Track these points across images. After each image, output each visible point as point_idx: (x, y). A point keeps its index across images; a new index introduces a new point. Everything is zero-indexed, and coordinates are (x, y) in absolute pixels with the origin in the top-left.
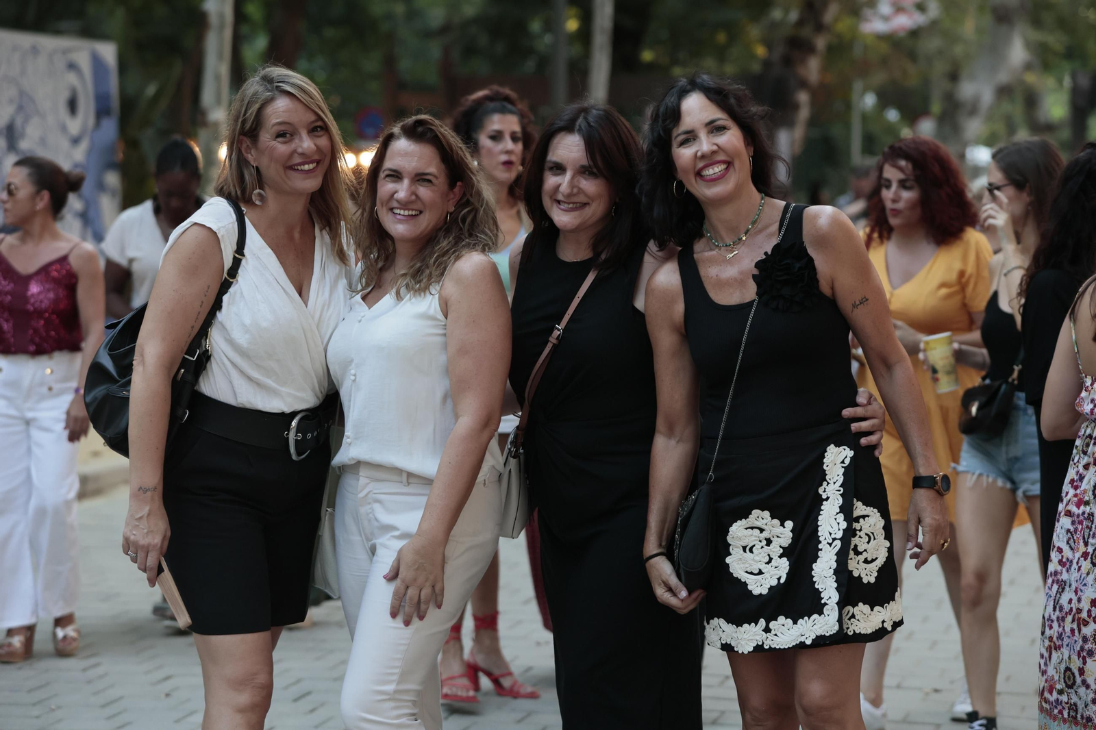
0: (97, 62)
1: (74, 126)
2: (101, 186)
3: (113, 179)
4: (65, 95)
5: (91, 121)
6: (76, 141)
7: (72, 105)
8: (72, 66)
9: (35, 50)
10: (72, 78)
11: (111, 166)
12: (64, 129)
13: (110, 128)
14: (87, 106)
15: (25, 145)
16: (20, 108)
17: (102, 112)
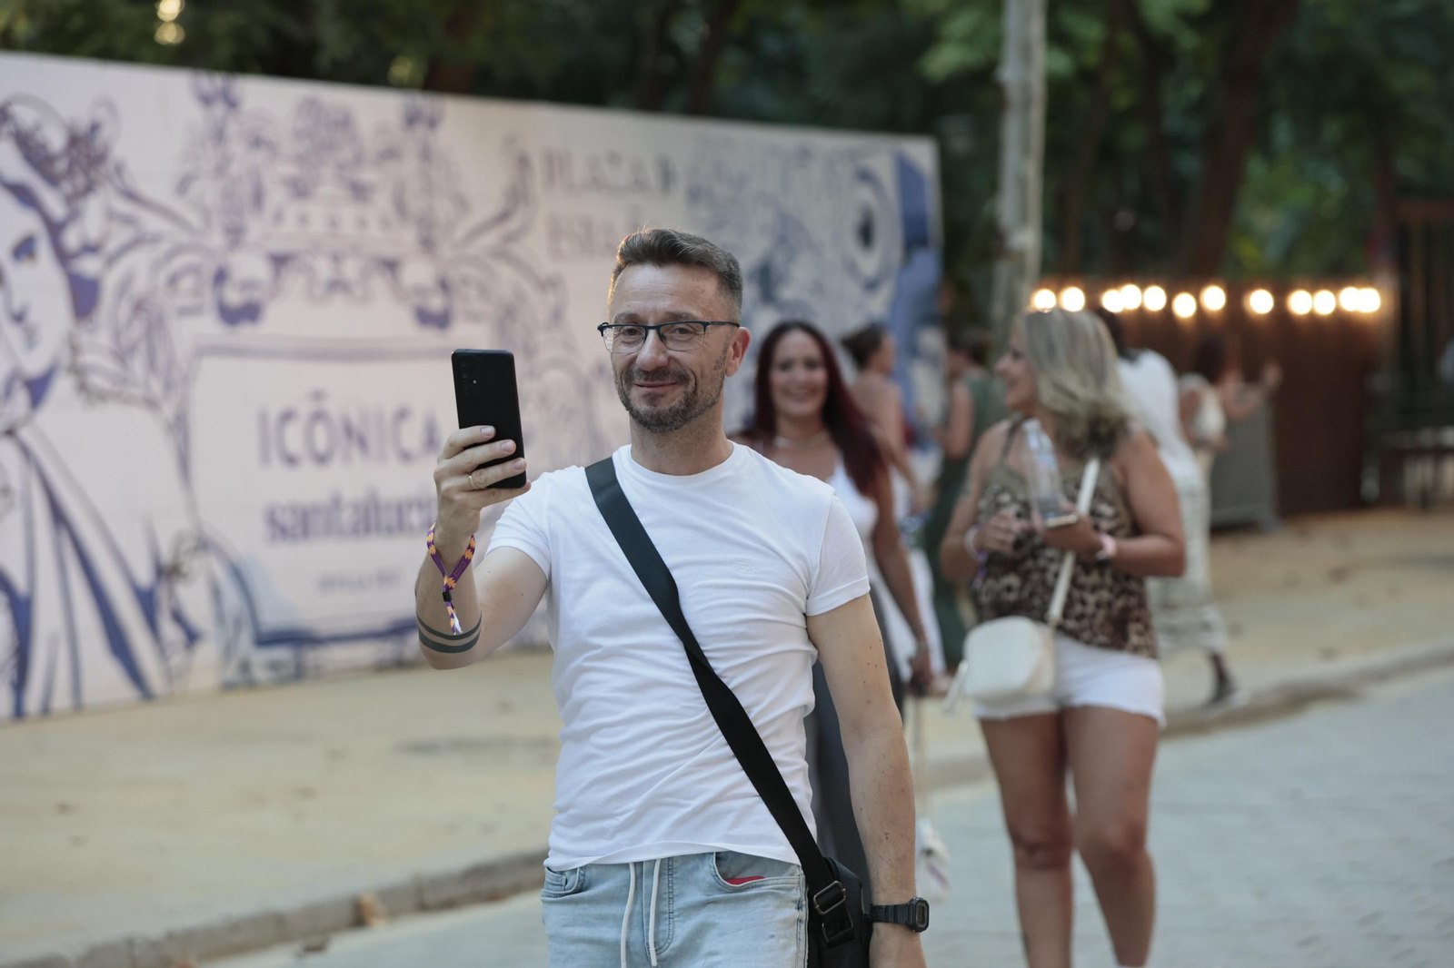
0: (906, 172)
1: (869, 264)
2: (913, 351)
3: (932, 340)
4: (852, 219)
5: (896, 254)
6: (871, 286)
7: (866, 234)
8: (866, 176)
9: (805, 155)
10: (865, 194)
11: (929, 320)
12: (851, 268)
13: (927, 266)
14: (889, 235)
15: (787, 293)
16: (782, 240)
17: (914, 240)
